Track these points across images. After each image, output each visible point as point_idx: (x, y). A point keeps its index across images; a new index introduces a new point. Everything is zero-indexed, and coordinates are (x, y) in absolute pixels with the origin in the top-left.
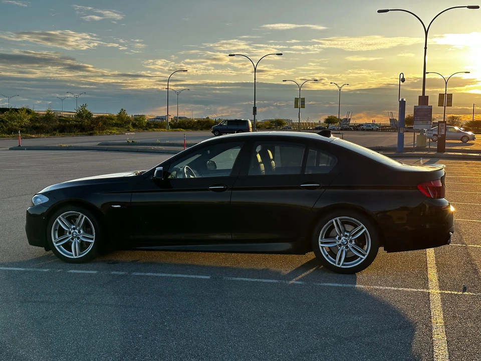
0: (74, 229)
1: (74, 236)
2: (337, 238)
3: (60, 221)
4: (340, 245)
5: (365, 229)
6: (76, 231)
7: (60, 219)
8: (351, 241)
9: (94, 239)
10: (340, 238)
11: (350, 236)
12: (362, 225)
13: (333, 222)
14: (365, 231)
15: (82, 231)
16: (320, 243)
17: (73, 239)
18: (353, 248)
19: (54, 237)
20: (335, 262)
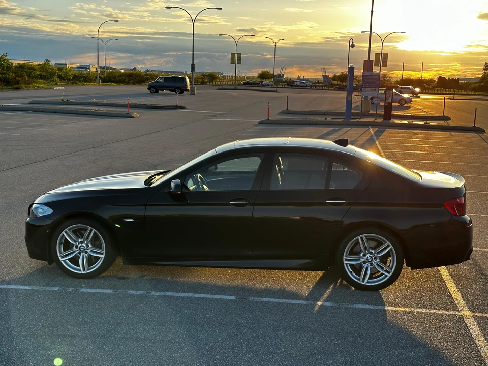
0: (81, 242)
1: (82, 250)
2: (362, 255)
3: (67, 235)
4: (364, 262)
5: (391, 247)
6: (83, 244)
7: (66, 233)
8: (376, 258)
9: (104, 254)
10: (364, 255)
11: (375, 253)
12: (388, 243)
13: (358, 239)
14: (391, 249)
15: (90, 246)
16: (344, 260)
17: (80, 253)
18: (377, 265)
19: (59, 251)
20: (359, 279)
